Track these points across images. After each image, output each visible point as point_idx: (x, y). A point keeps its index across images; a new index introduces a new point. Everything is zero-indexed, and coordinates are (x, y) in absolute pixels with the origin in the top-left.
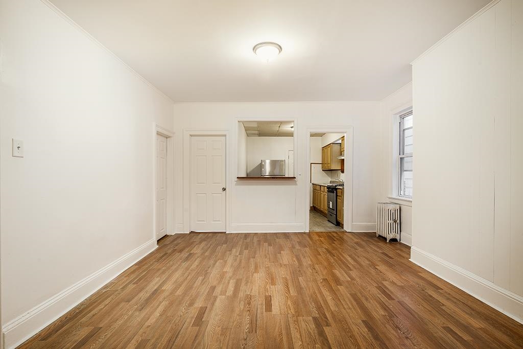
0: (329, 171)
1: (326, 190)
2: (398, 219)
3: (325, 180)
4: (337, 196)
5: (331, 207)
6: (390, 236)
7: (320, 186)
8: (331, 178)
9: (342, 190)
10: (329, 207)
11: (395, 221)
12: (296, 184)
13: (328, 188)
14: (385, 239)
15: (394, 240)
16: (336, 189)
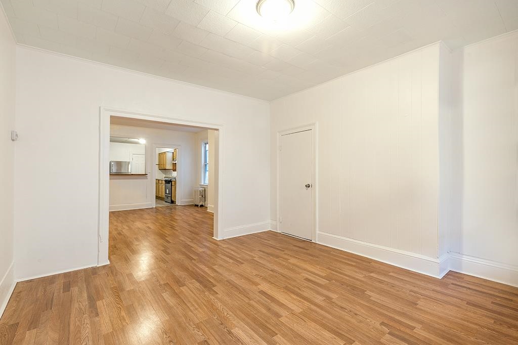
0: (163, 170)
1: (164, 182)
2: (204, 195)
3: (162, 176)
4: (172, 185)
5: (167, 193)
6: (200, 204)
7: (159, 180)
8: (165, 174)
9: (175, 181)
10: (166, 193)
11: (202, 196)
12: (147, 179)
13: (166, 181)
14: (198, 206)
15: (202, 206)
16: (171, 181)
